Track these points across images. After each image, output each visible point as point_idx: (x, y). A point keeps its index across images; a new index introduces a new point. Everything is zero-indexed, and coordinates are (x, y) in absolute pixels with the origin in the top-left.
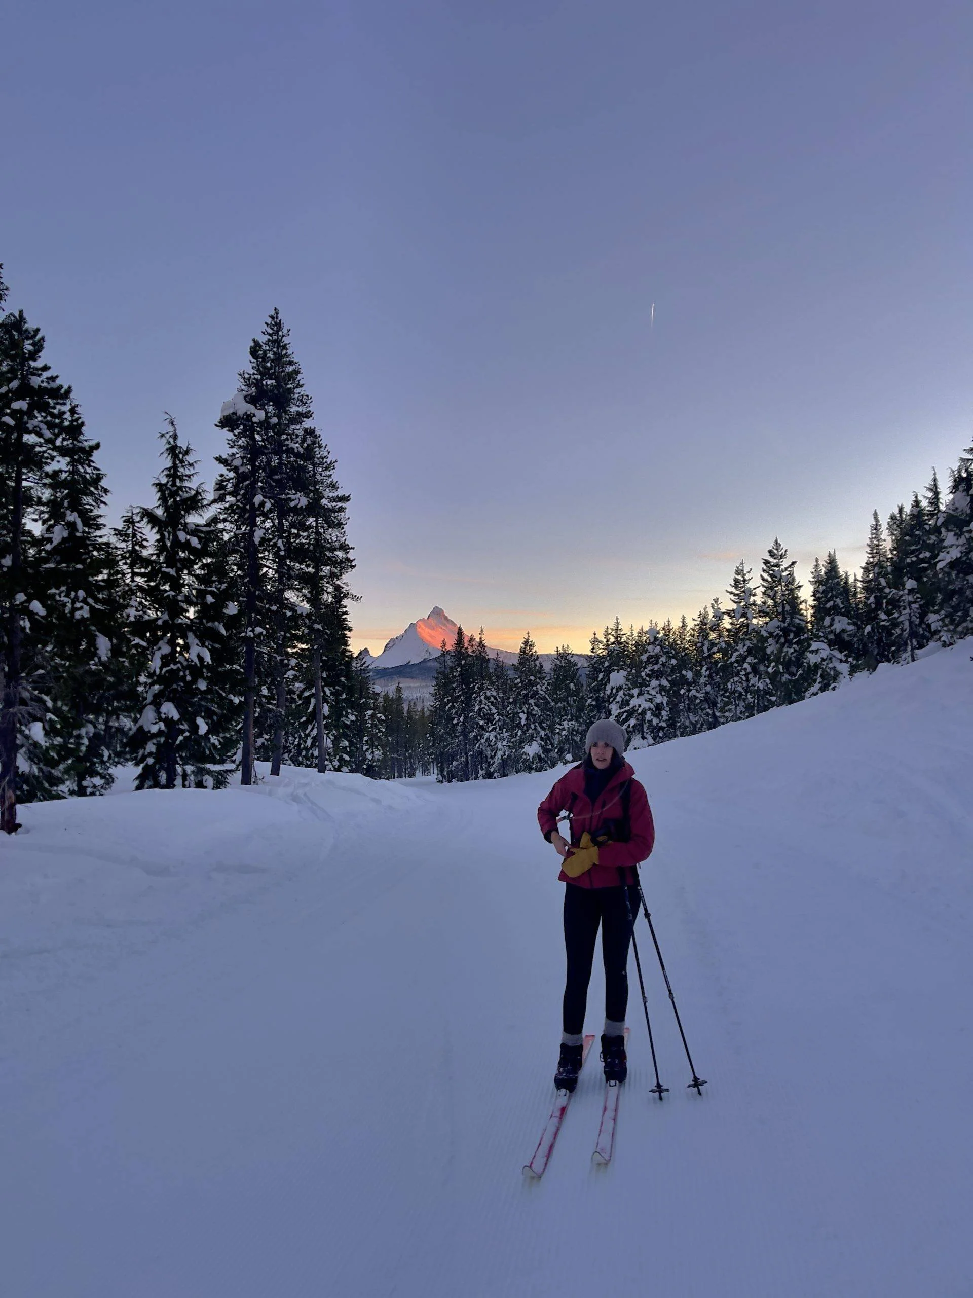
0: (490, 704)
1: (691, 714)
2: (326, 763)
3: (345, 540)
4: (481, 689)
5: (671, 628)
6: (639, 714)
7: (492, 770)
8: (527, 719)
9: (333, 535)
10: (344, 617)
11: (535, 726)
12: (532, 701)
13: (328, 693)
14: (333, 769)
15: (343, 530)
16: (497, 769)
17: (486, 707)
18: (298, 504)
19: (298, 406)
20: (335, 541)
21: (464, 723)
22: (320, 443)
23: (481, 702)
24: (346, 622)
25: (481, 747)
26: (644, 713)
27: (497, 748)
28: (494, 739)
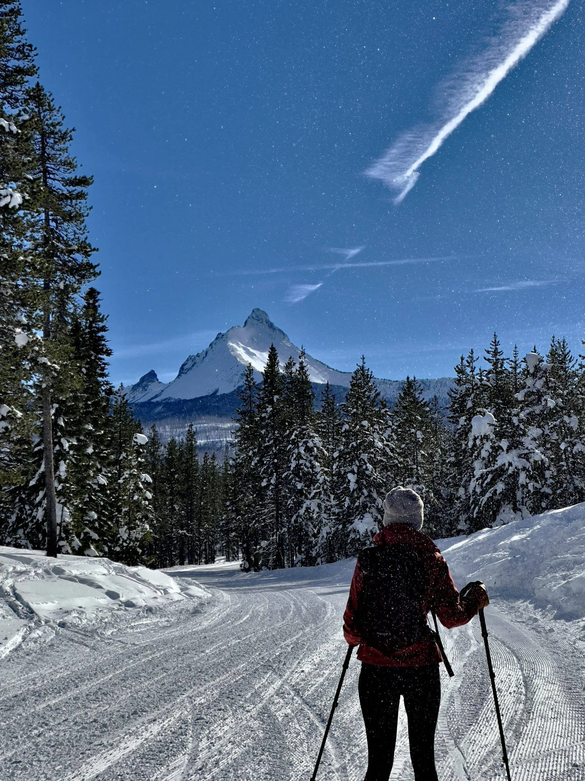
0: (312, 458)
1: (576, 477)
2: (61, 543)
3: (86, 238)
4: (301, 435)
5: (567, 351)
6: (510, 476)
7: (314, 554)
8: (357, 482)
9: (69, 230)
10: (100, 334)
11: (370, 491)
12: (365, 456)
13: (66, 446)
14: (70, 551)
15: (83, 225)
16: (321, 552)
17: (308, 465)
18: (10, 203)
19: (18, 59)
20: (73, 240)
21: (276, 486)
22: (52, 104)
23: (299, 457)
24: (103, 342)
25: (300, 520)
26: (515, 475)
27: (321, 522)
28: (317, 510)
